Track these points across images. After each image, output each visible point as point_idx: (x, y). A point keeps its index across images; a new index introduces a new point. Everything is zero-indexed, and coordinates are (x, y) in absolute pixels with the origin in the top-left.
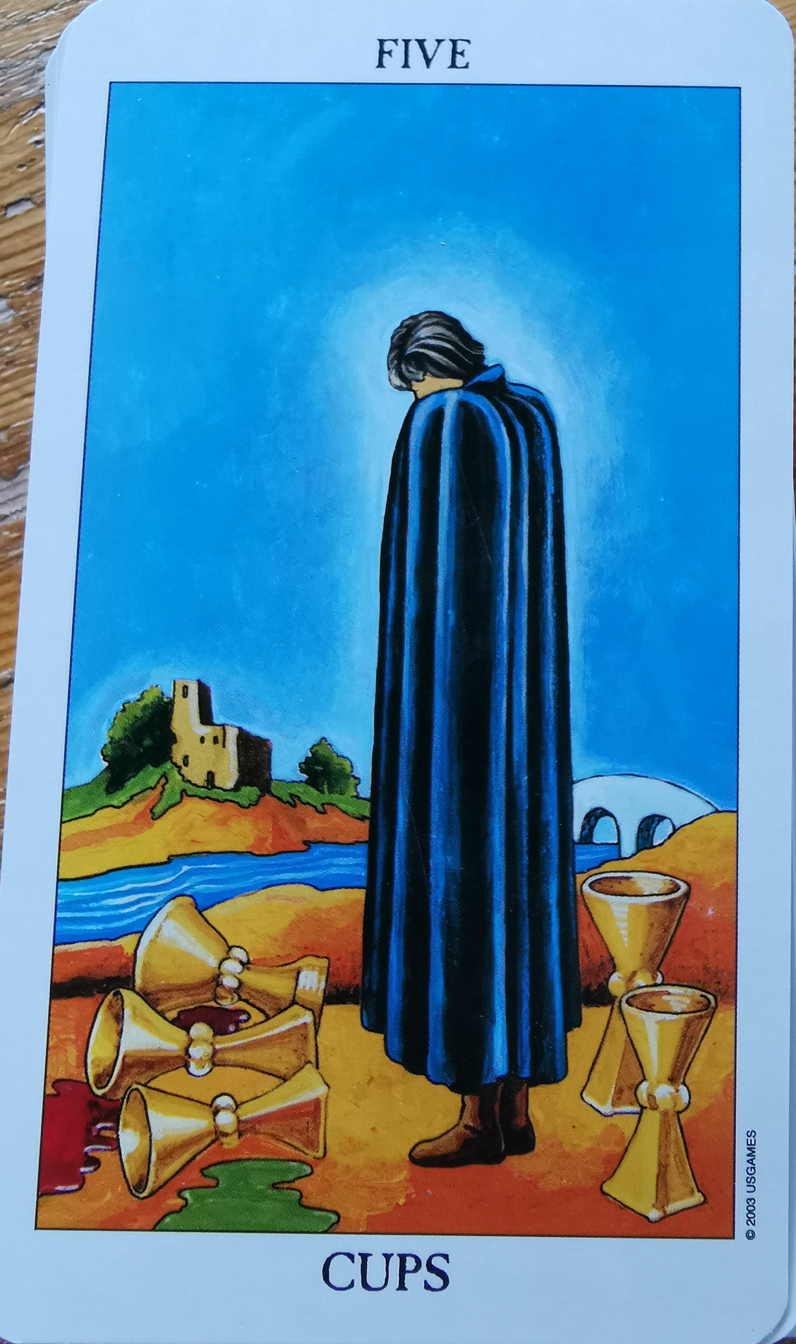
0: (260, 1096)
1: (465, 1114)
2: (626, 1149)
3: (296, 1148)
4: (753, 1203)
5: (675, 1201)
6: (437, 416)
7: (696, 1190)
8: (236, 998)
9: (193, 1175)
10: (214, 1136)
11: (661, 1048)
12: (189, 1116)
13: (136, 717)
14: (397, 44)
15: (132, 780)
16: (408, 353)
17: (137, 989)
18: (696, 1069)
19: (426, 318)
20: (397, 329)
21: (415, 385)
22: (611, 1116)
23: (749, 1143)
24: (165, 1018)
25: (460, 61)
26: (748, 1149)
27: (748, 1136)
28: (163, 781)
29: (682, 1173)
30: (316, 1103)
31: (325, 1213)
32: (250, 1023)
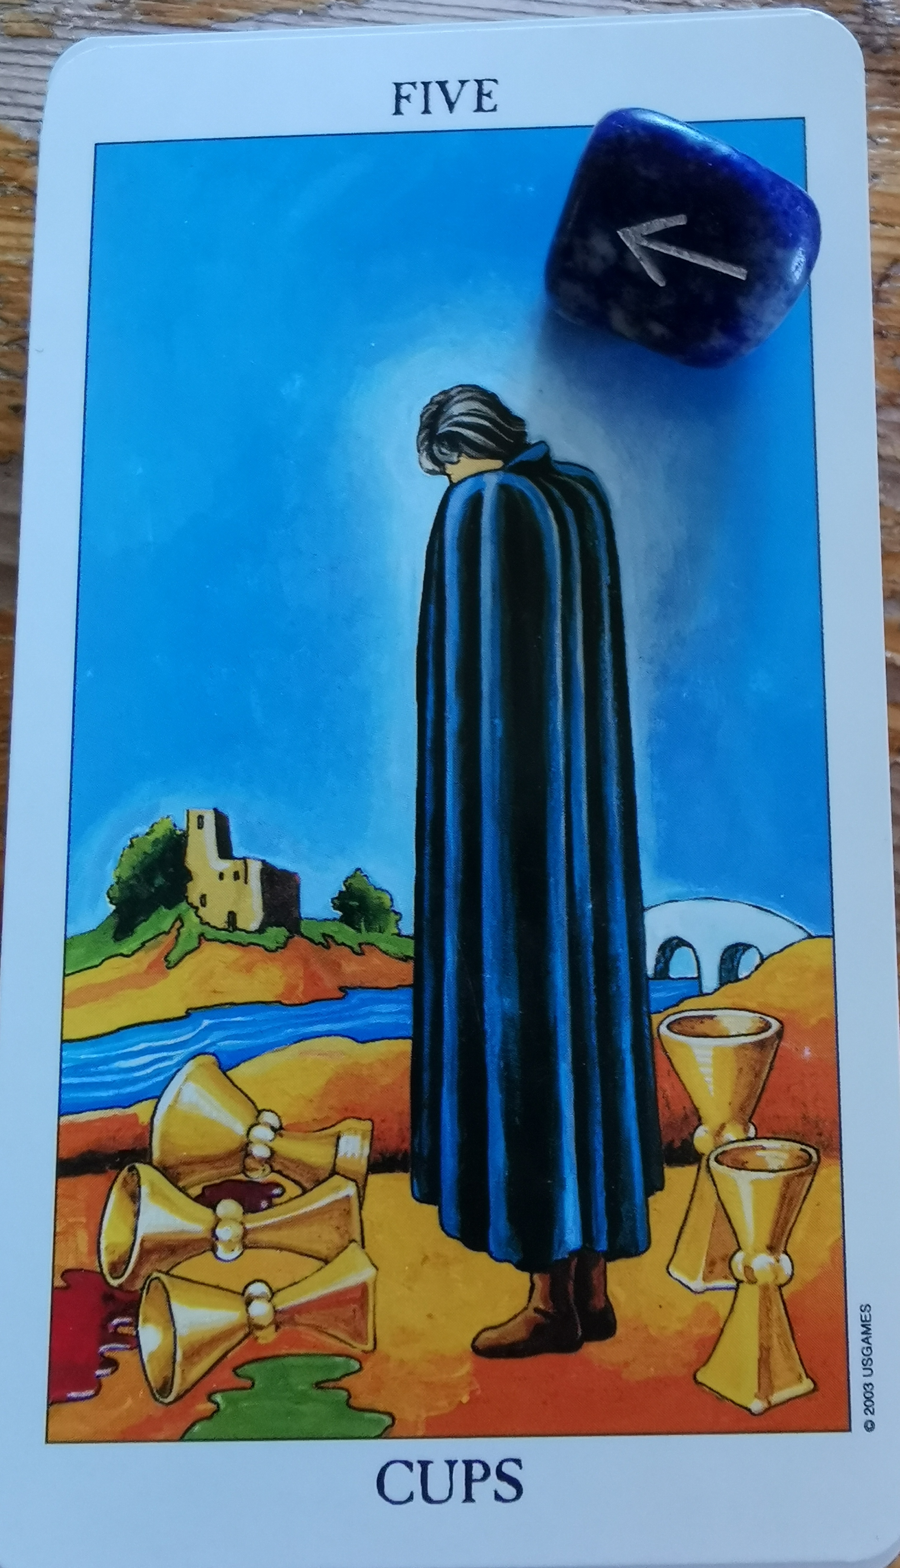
0: (299, 1282)
1: (534, 1295)
2: (722, 1331)
3: (341, 1341)
4: (871, 1389)
5: (781, 1389)
6: (475, 502)
7: (804, 1376)
8: (268, 1169)
9: (225, 1374)
10: (247, 1330)
11: (757, 1211)
12: (217, 1306)
13: (145, 853)
14: (415, 87)
15: (144, 924)
16: (440, 432)
17: (155, 1163)
18: (798, 1234)
19: (459, 393)
20: (427, 406)
21: (449, 468)
22: (702, 1292)
23: (864, 1319)
24: (188, 1196)
25: (487, 103)
26: (863, 1326)
27: (861, 1310)
28: (178, 924)
29: (788, 1357)
30: (363, 1288)
31: (376, 1415)
32: (285, 1198)
